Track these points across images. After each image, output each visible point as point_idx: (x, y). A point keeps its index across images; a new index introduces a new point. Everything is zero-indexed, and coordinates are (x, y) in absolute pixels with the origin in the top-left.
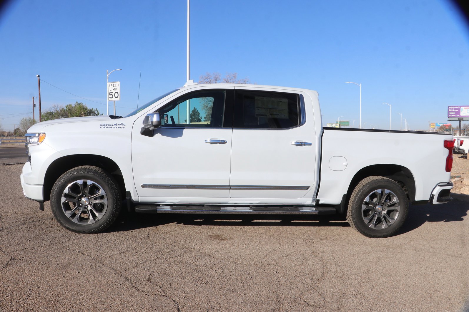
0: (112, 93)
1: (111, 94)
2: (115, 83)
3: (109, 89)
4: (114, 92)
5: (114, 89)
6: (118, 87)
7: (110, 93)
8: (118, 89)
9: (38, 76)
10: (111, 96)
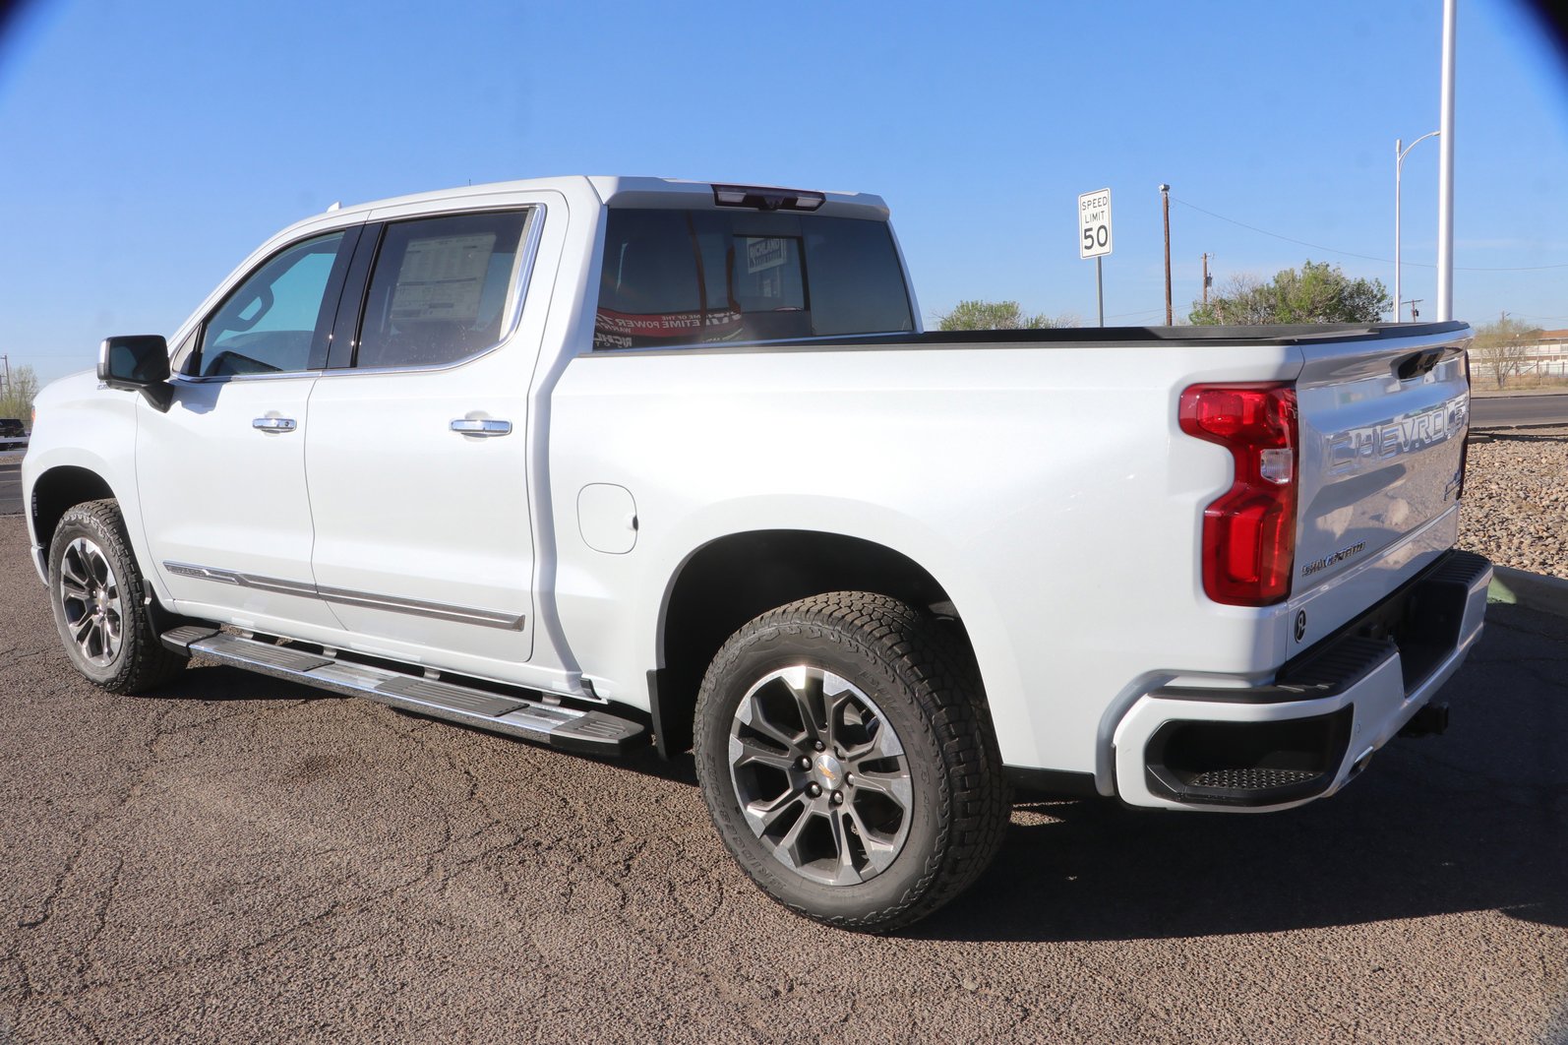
0: (1090, 229)
1: (1088, 233)
2: (1096, 196)
3: (1085, 215)
4: (1095, 225)
5: (1095, 217)
6: (1106, 208)
7: (1086, 231)
8: (1106, 214)
9: (1163, 187)
10: (1088, 242)
